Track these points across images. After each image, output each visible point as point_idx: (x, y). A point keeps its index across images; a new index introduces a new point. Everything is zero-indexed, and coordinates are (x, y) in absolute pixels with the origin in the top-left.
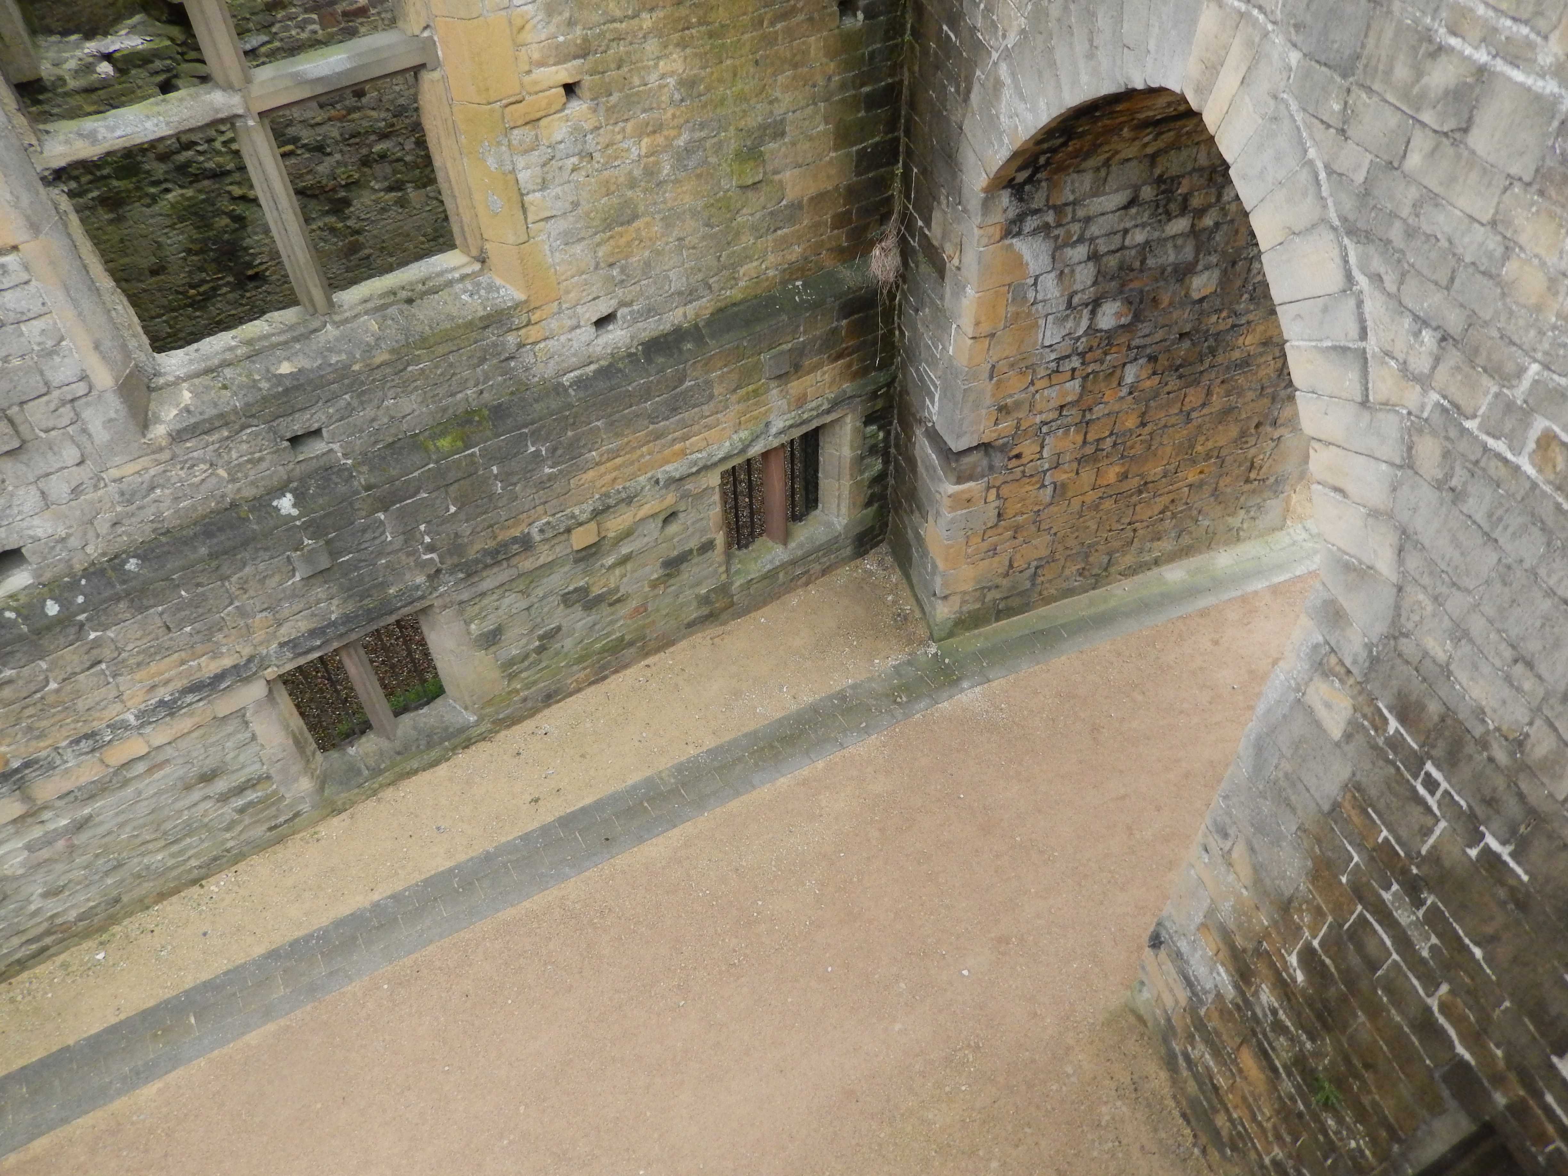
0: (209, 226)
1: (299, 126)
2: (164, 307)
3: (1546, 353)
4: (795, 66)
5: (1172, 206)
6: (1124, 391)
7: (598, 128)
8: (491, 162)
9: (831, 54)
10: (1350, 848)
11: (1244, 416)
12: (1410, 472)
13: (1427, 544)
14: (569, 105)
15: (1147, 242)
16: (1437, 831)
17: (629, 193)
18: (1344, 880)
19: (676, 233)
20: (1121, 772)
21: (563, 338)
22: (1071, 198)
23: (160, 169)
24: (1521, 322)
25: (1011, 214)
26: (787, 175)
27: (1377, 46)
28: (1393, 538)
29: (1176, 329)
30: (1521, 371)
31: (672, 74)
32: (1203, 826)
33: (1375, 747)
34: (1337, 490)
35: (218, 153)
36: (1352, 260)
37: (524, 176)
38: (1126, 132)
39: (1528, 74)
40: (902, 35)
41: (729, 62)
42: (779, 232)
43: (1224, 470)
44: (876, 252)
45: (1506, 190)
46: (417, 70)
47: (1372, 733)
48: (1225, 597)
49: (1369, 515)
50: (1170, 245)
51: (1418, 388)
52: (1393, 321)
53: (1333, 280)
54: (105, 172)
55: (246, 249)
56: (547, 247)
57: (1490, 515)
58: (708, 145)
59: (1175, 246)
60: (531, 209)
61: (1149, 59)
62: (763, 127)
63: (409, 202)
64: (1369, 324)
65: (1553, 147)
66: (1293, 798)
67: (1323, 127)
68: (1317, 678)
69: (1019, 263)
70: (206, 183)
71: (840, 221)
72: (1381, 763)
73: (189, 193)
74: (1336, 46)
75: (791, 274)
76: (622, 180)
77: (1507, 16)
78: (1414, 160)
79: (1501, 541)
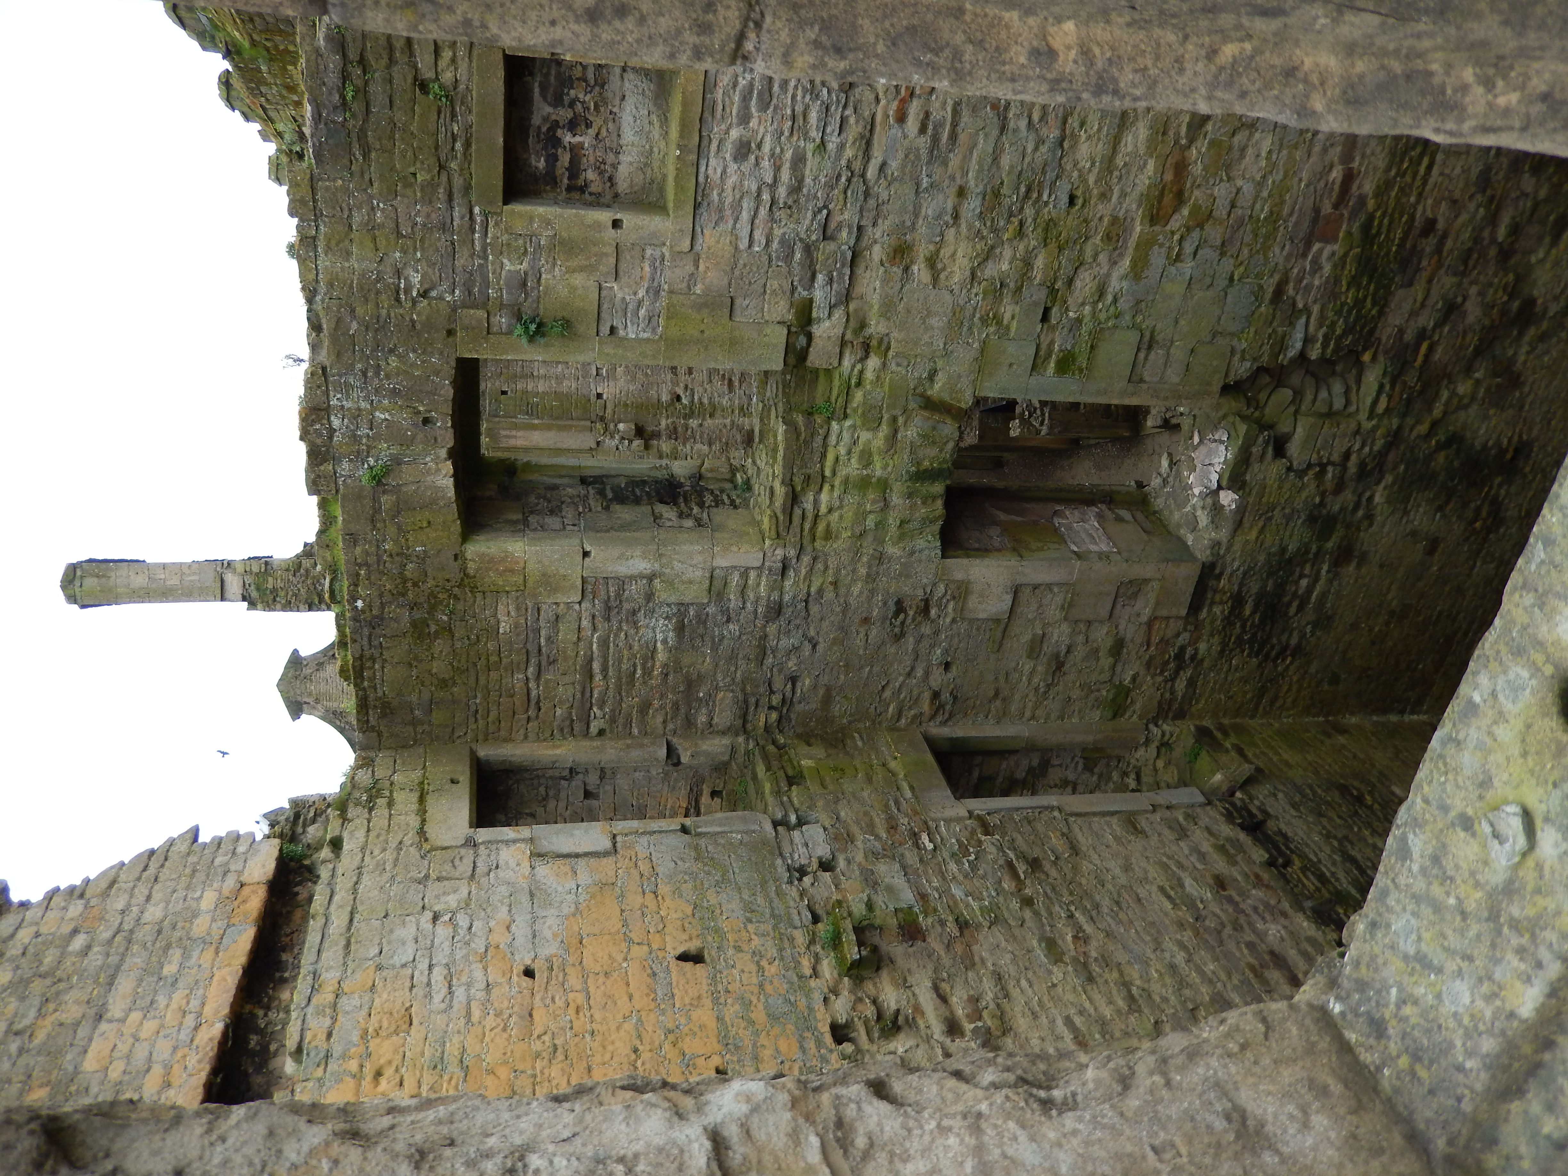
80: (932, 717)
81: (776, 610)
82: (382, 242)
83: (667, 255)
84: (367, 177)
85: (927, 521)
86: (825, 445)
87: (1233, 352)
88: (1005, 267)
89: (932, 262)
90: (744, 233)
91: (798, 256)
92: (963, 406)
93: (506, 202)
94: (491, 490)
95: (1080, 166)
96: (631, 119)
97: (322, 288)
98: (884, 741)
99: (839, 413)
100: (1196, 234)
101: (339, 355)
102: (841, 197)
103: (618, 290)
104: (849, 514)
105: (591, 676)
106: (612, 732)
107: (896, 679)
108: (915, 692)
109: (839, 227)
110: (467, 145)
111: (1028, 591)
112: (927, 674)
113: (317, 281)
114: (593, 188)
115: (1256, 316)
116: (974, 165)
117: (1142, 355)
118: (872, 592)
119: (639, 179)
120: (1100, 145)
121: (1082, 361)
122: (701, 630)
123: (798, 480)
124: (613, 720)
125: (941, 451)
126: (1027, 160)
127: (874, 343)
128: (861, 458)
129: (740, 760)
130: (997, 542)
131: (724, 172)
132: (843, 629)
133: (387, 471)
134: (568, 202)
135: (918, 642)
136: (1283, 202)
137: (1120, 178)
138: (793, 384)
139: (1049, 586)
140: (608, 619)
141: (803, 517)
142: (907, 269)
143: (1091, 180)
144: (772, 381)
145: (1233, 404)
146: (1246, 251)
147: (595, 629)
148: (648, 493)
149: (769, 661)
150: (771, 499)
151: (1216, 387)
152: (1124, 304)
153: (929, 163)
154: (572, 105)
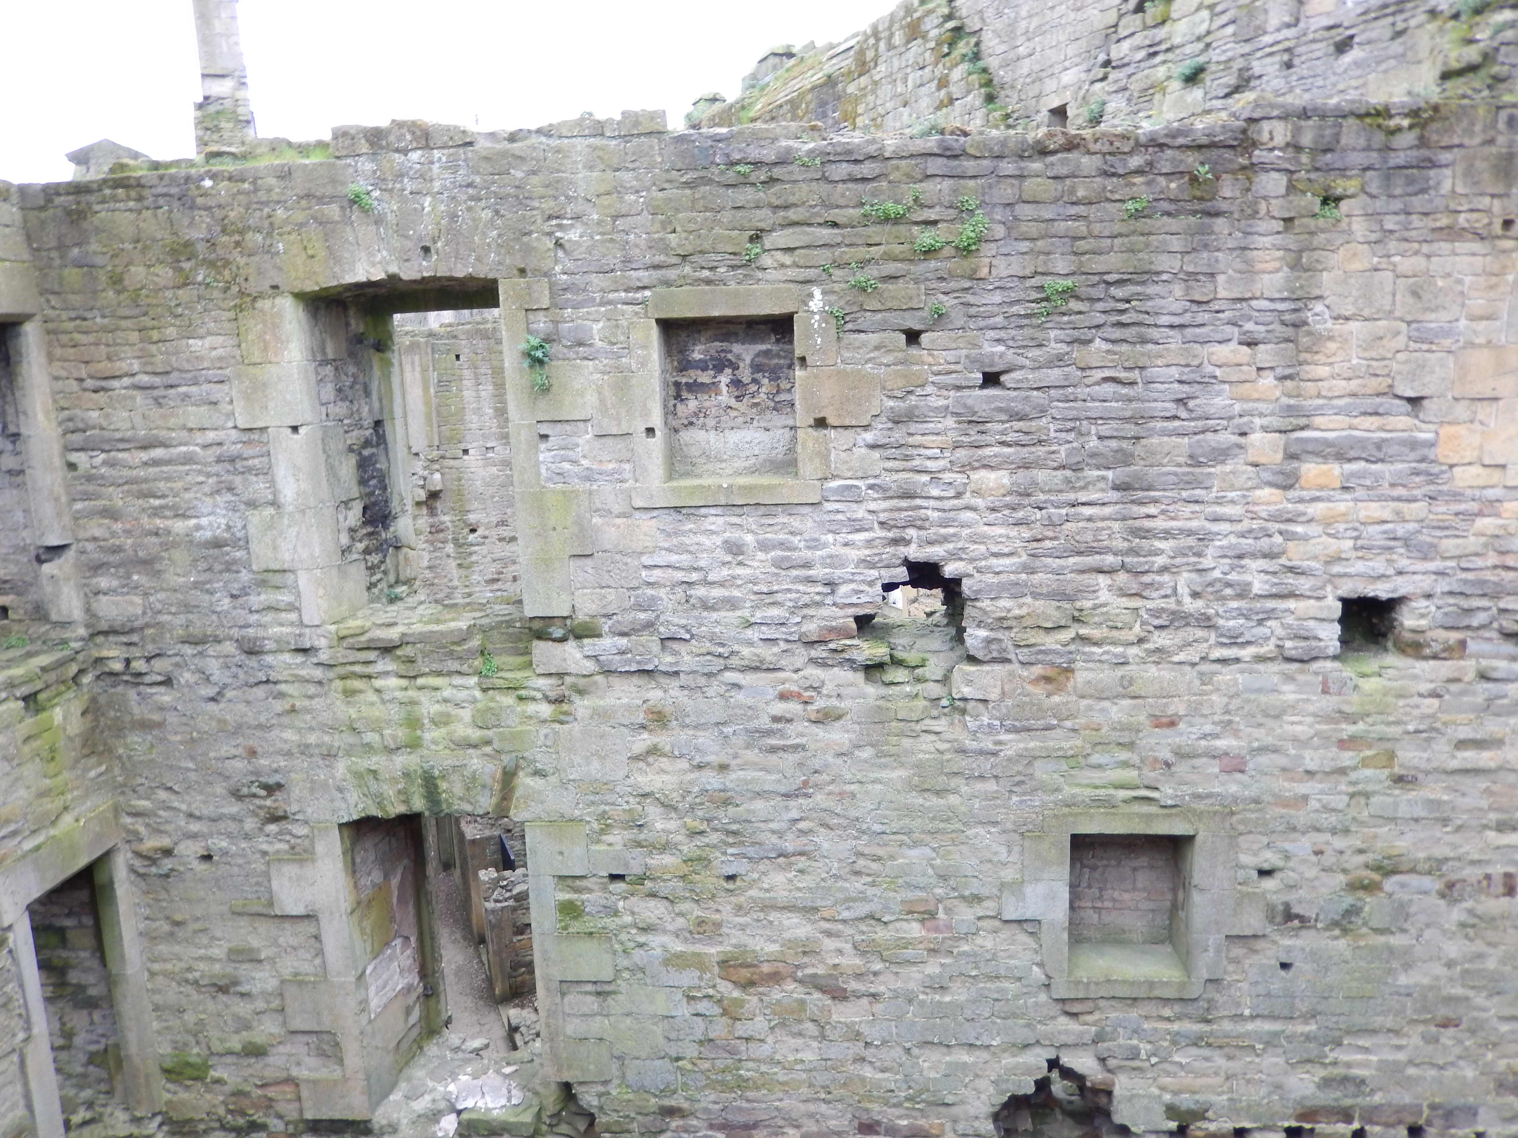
80: (138, 854)
81: (253, 650)
82: (605, 201)
83: (627, 485)
84: (666, 186)
85: (380, 800)
86: (450, 674)
87: (605, 1083)
88: (659, 826)
89: (654, 751)
90: (657, 560)
91: (642, 616)
92: (512, 813)
93: (658, 321)
94: (357, 325)
95: (764, 878)
96: (748, 439)
97: (554, 142)
98: (102, 803)
99: (487, 683)
100: (717, 1010)
101: (487, 159)
102: (704, 651)
103: (585, 439)
104: (378, 712)
105: (144, 448)
106: (75, 478)
107: (183, 802)
108: (169, 828)
109: (675, 653)
110: (708, 282)
111: (312, 930)
112: (194, 836)
113: (560, 137)
114: (680, 407)
115: (646, 1096)
116: (750, 774)
117: (590, 988)
118: (289, 754)
119: (694, 451)
120: (786, 893)
121: (576, 927)
122: (217, 567)
123: (408, 651)
124: (89, 478)
125: (460, 799)
126: (762, 825)
127: (565, 707)
128: (441, 714)
129: (53, 635)
130: (365, 881)
131: (713, 532)
132: (239, 729)
133: (366, 211)
134: (666, 384)
135: (234, 818)
136: (758, 1088)
137: (758, 921)
138: (511, 630)
139: (320, 953)
140: (219, 461)
141: (367, 663)
142: (643, 727)
143: (753, 893)
144: (511, 609)
145: (552, 1099)
146: (707, 1065)
147: (205, 447)
148: (372, 493)
149: (188, 650)
150: (383, 625)
151: (567, 1077)
152: (638, 955)
153: (747, 730)
154: (755, 381)
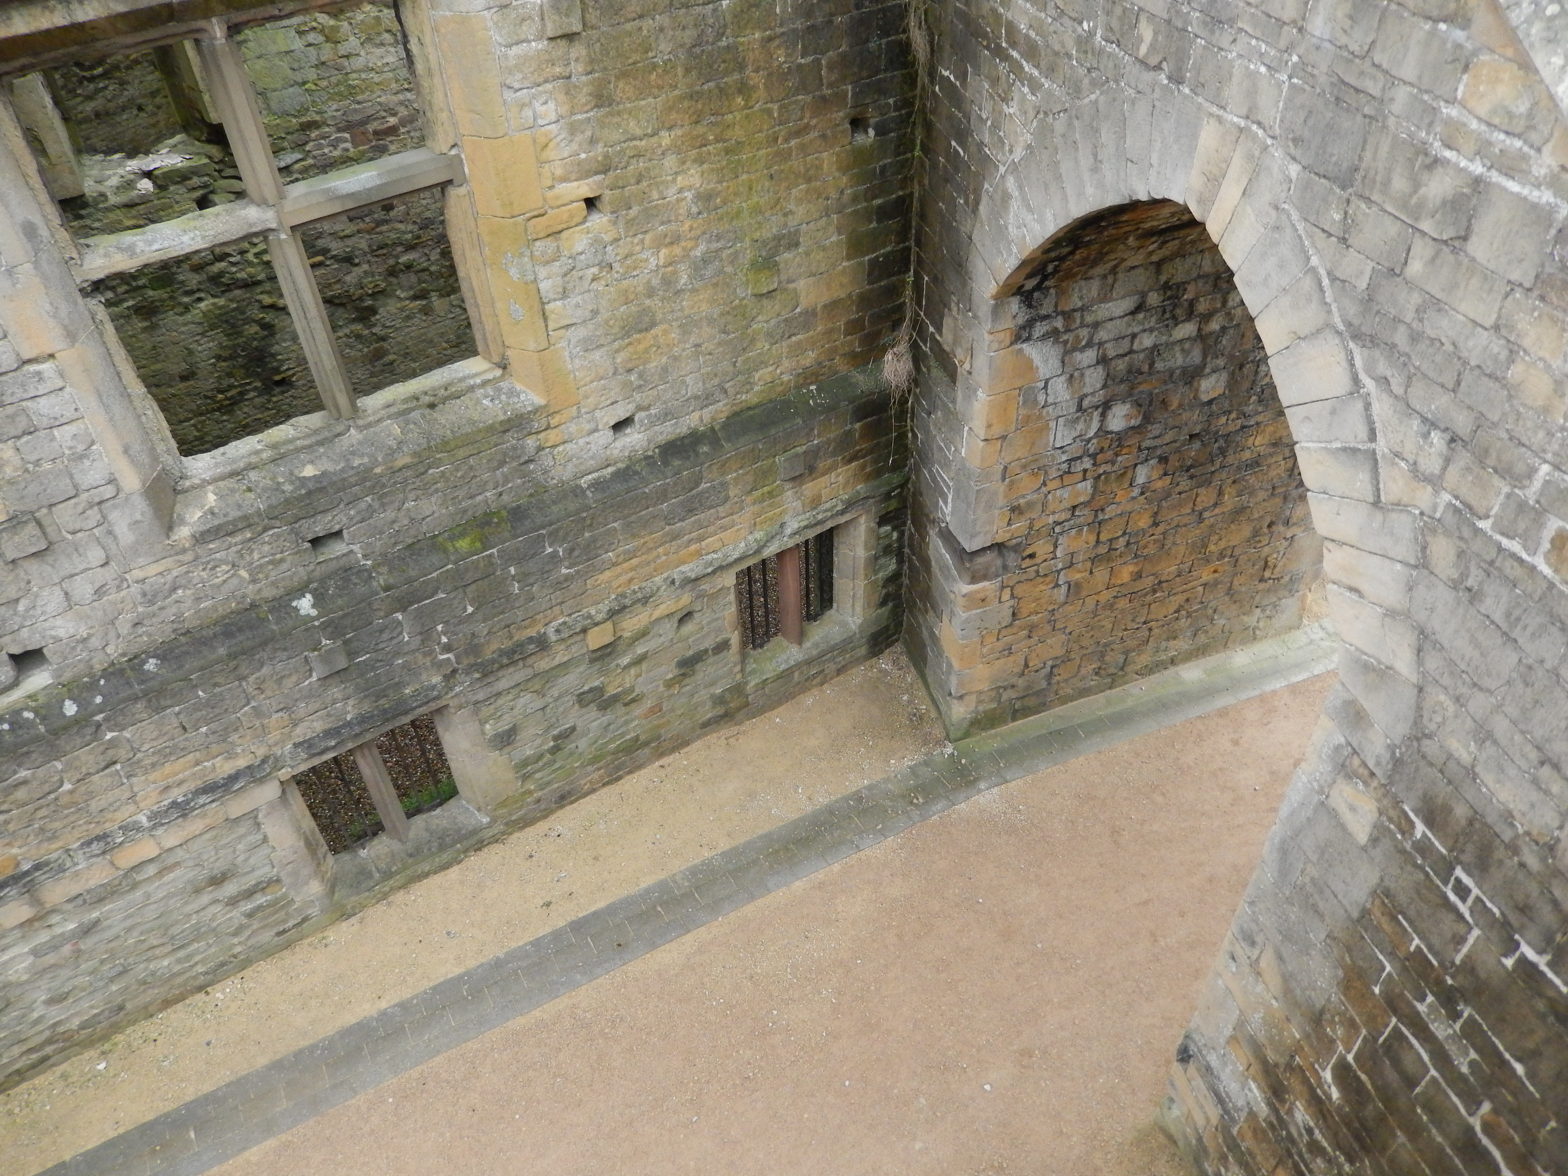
0: (240, 334)
1: (329, 239)
2: (192, 411)
3: (1556, 454)
4: (809, 180)
5: (1178, 311)
6: (1136, 492)
7: (617, 240)
8: (514, 272)
9: (844, 169)
10: (1381, 957)
11: (1256, 516)
12: (1425, 572)
13: (1446, 644)
14: (590, 218)
15: (1155, 347)
16: (1471, 940)
17: (648, 302)
18: (1377, 990)
19: (693, 339)
20: (1144, 876)
21: (581, 442)
22: (1080, 304)
23: (193, 280)
24: (1529, 424)
25: (1021, 320)
26: (801, 284)
27: (1374, 159)
28: (1410, 638)
29: (1186, 430)
30: (1531, 472)
31: (690, 188)
32: (1229, 933)
33: (1403, 852)
34: (1352, 589)
35: (250, 264)
36: (1358, 362)
37: (544, 286)
38: (1131, 241)
39: (1524, 185)
40: (912, 151)
41: (745, 177)
42: (794, 339)
43: (1238, 569)
44: (889, 357)
45: (1507, 295)
46: (444, 186)
47: (1399, 837)
48: (1244, 696)
49: (1386, 615)
50: (1177, 348)
51: (1429, 488)
52: (1401, 422)
53: (1340, 384)
54: (141, 283)
55: (273, 355)
56: (567, 354)
57: (1508, 615)
58: (724, 255)
59: (1183, 350)
60: (552, 317)
61: (1153, 172)
62: (778, 238)
63: (432, 310)
64: (1378, 425)
65: (1552, 254)
66: (1321, 905)
67: (1324, 235)
68: (1340, 780)
69: (1029, 367)
70: (237, 292)
71: (853, 327)
72: (1409, 868)
73: (221, 302)
74: (1334, 159)
75: (806, 378)
76: (640, 289)
77: (1500, 130)
78: (1415, 267)
79: (1521, 641)
